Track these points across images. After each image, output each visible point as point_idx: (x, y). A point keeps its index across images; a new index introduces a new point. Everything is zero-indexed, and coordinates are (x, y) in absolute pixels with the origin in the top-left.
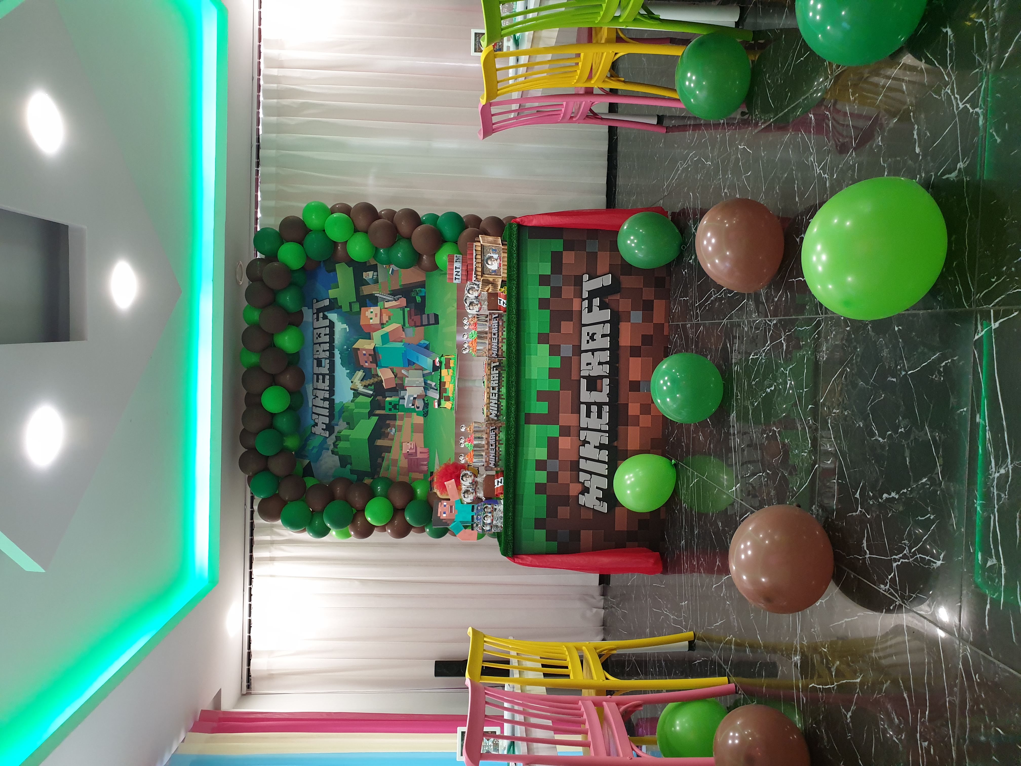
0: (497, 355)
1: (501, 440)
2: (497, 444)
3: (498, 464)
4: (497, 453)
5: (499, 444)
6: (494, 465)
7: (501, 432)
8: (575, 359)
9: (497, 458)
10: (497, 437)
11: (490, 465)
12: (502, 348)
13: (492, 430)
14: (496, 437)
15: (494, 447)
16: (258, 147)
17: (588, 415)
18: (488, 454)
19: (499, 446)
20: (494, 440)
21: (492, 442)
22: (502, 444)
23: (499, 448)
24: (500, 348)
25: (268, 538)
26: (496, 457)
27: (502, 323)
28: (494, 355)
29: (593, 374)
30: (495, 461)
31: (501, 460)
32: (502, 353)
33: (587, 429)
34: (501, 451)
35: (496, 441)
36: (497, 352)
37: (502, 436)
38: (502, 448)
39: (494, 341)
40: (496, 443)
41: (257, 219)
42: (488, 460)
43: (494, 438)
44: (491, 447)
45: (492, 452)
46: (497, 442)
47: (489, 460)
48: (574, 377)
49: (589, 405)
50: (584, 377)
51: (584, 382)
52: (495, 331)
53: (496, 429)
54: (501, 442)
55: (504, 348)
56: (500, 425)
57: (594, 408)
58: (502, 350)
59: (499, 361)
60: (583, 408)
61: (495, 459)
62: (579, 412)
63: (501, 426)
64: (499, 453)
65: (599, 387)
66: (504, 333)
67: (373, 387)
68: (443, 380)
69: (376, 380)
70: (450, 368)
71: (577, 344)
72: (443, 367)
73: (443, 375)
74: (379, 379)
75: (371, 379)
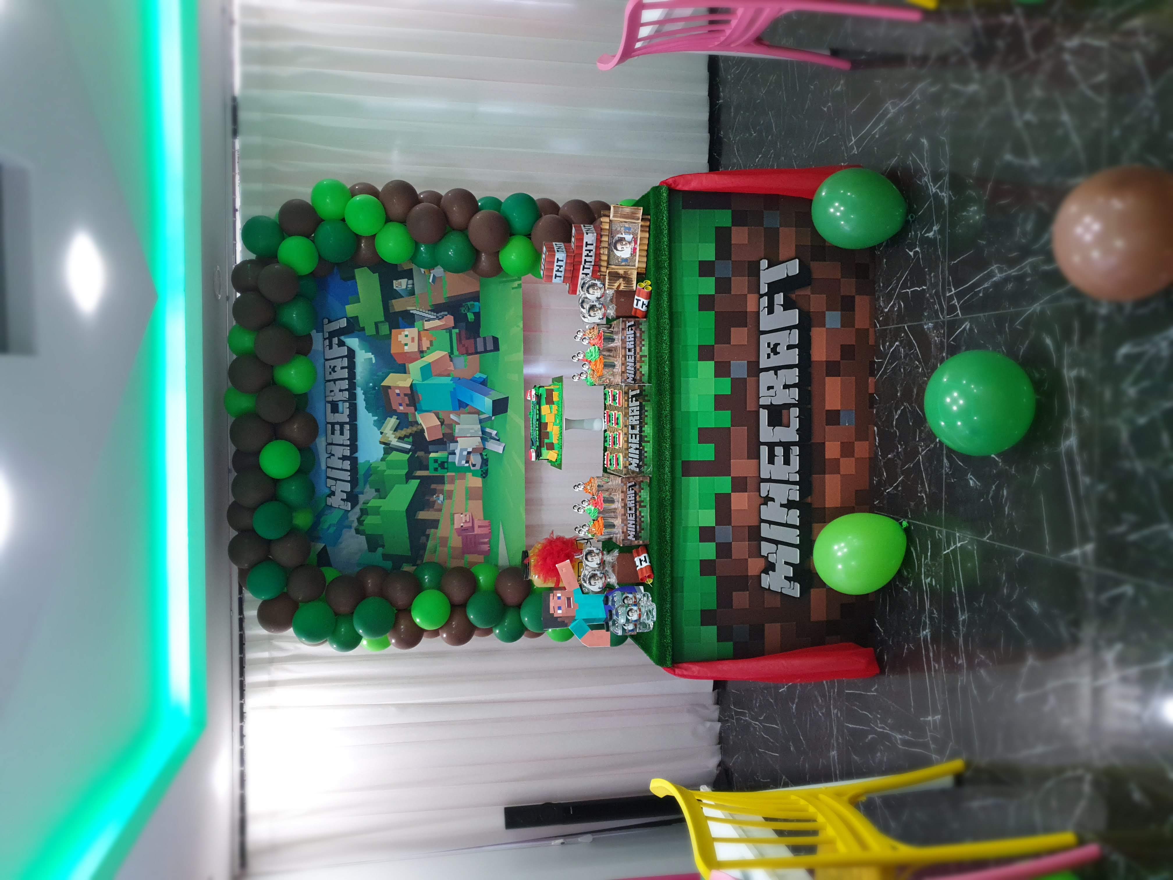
0: (634, 379)
1: (643, 502)
2: (638, 507)
3: (640, 534)
4: (638, 520)
5: (641, 506)
6: (635, 536)
7: (643, 489)
8: (751, 380)
9: (638, 527)
10: (638, 497)
11: (628, 537)
12: (640, 370)
13: (630, 487)
14: (635, 497)
15: (633, 512)
17: (771, 461)
18: (625, 522)
19: (640, 509)
20: (633, 502)
21: (631, 504)
22: (645, 506)
23: (640, 512)
24: (638, 370)
25: (266, 655)
26: (635, 525)
27: (641, 334)
28: (629, 380)
29: (776, 402)
30: (636, 531)
31: (643, 529)
32: (641, 377)
33: (770, 480)
34: (643, 517)
35: (636, 502)
36: (633, 376)
37: (645, 495)
38: (646, 513)
39: (630, 360)
40: (636, 506)
42: (625, 530)
43: (634, 498)
44: (629, 512)
45: (631, 518)
46: (638, 504)
47: (627, 530)
48: (751, 407)
49: (771, 446)
50: (764, 407)
51: (764, 414)
52: (630, 345)
53: (635, 485)
54: (642, 504)
55: (645, 369)
56: (641, 479)
57: (779, 451)
58: (641, 372)
59: (640, 387)
60: (764, 450)
61: (636, 528)
63: (642, 481)
64: (640, 519)
65: (785, 420)
66: (643, 348)
67: (410, 439)
68: (543, 421)
69: (415, 429)
70: (553, 403)
71: (753, 359)
72: (543, 400)
73: (543, 413)
74: (419, 427)
75: (407, 428)
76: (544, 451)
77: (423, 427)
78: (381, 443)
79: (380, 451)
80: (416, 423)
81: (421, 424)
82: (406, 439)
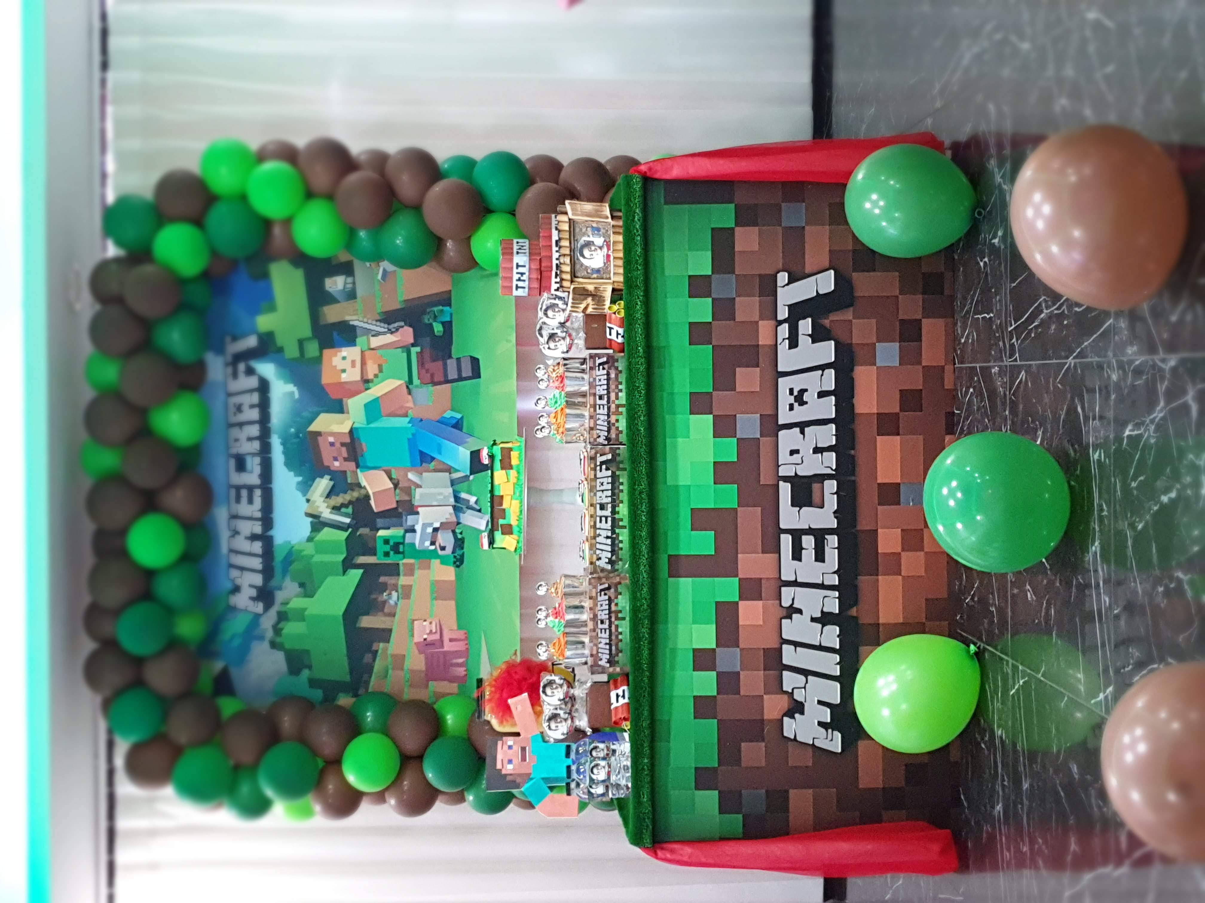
0: (608, 439)
1: (620, 612)
2: (613, 619)
3: (616, 659)
4: (613, 637)
5: (617, 618)
6: (609, 661)
7: (620, 594)
8: (766, 441)
9: (614, 648)
10: (613, 605)
11: (600, 663)
12: (617, 425)
13: (601, 590)
14: (610, 605)
15: (606, 626)
16: (104, 34)
17: (797, 555)
18: (595, 641)
19: (616, 623)
20: (607, 612)
21: (603, 615)
22: (624, 619)
23: (617, 627)
24: (614, 425)
26: (610, 645)
27: (617, 375)
28: (601, 440)
29: (804, 471)
30: (610, 654)
31: (621, 651)
32: (617, 435)
33: (795, 583)
34: (621, 633)
35: (610, 612)
36: (606, 434)
37: (623, 602)
38: (625, 627)
39: (601, 411)
40: (610, 618)
41: (104, 176)
42: (595, 652)
43: (607, 607)
44: (600, 626)
45: (603, 635)
46: (613, 615)
47: (598, 652)
48: (766, 479)
49: (797, 535)
50: (786, 479)
51: (785, 489)
52: (601, 390)
53: (609, 588)
54: (620, 615)
55: (622, 425)
56: (618, 579)
57: (808, 542)
58: (617, 428)
59: (613, 452)
60: (786, 541)
61: (610, 650)
62: (777, 550)
63: (620, 583)
64: (617, 637)
65: (816, 497)
66: (620, 394)
67: (350, 510)
68: (497, 493)
69: (356, 494)
70: (511, 467)
71: (769, 412)
72: (497, 464)
73: (496, 482)
74: (363, 492)
75: (346, 493)
76: (498, 535)
77: (367, 492)
78: (308, 515)
79: (305, 526)
80: (359, 485)
81: (365, 488)
82: (343, 510)
